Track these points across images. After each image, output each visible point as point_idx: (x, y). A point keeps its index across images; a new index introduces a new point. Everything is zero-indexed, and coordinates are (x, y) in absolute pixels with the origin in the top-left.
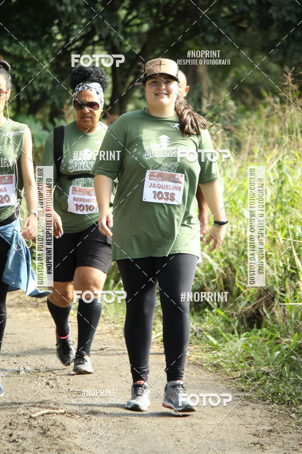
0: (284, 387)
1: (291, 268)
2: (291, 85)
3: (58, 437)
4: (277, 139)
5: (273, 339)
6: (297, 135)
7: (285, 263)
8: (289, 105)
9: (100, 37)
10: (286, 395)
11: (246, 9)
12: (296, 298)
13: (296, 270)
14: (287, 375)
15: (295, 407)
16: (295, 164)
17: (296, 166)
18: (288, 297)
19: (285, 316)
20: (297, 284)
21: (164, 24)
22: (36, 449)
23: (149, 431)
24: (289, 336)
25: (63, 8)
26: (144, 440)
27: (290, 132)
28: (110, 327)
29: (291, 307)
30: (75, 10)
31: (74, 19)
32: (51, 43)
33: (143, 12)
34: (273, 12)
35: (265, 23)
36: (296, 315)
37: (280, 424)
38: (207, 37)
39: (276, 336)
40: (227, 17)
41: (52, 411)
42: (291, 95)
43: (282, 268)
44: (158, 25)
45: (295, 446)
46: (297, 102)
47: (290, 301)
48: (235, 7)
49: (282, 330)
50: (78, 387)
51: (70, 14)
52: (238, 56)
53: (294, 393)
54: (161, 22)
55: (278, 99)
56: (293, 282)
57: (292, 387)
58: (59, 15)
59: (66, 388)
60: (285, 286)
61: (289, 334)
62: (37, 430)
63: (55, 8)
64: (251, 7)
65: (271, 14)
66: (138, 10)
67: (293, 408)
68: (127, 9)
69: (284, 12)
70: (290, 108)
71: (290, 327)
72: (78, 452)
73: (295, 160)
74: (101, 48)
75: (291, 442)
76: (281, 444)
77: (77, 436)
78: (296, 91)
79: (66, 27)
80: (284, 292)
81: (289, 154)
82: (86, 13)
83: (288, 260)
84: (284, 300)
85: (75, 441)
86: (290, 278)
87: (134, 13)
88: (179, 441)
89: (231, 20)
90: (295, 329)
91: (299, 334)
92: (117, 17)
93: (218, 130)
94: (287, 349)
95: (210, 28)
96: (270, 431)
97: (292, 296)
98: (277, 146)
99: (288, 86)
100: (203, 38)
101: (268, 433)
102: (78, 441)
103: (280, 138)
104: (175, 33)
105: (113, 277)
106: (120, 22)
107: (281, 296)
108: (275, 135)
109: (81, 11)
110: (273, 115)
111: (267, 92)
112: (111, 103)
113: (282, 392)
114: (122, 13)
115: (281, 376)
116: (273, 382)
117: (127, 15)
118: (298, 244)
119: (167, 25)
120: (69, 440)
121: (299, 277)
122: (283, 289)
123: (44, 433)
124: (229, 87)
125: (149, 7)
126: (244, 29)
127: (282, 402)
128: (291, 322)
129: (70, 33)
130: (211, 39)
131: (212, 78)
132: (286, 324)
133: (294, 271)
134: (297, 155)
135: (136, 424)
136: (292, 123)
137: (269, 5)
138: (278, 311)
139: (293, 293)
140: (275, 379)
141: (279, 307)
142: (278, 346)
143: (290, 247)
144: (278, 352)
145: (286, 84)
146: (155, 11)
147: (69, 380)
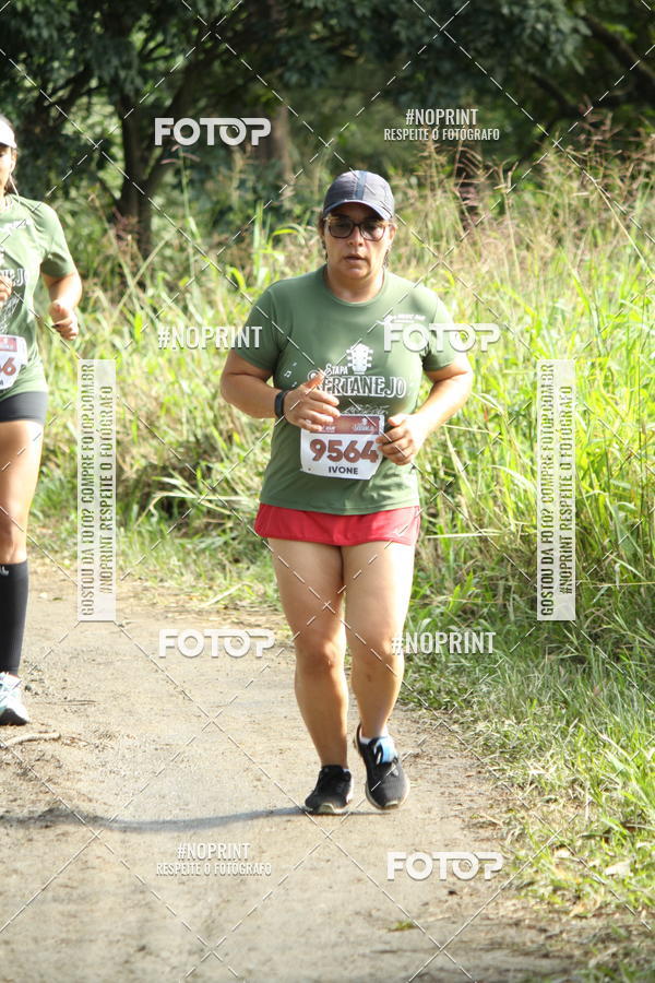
0: (437, 680)
1: (446, 473)
2: (434, 155)
3: (49, 780)
4: (415, 251)
5: (419, 597)
6: (447, 242)
7: (435, 465)
8: (433, 190)
9: (100, 79)
10: (442, 693)
11: (353, 24)
12: (455, 526)
13: (454, 476)
14: (444, 659)
15: (458, 712)
16: (447, 293)
17: (448, 296)
18: (442, 525)
19: (438, 556)
20: (457, 500)
21: (211, 55)
22: (12, 801)
23: (208, 763)
24: (445, 592)
25: (34, 33)
26: (198, 780)
27: (437, 237)
28: (134, 587)
29: (448, 542)
30: (55, 35)
31: (53, 51)
32: (16, 93)
33: (175, 36)
34: (400, 29)
35: (388, 49)
36: (457, 554)
37: (434, 745)
38: (287, 75)
39: (422, 592)
40: (321, 40)
41: (37, 735)
42: (435, 174)
43: (430, 473)
44: (201, 57)
45: (460, 780)
46: (447, 185)
47: (444, 531)
48: (334, 22)
49: (433, 581)
50: (80, 692)
51: (45, 43)
52: (343, 108)
53: (455, 690)
54: (206, 51)
55: (414, 181)
56: (449, 498)
57: (453, 679)
58: (28, 45)
59: (60, 695)
60: (436, 505)
61: (445, 588)
62: (12, 769)
63: (19, 32)
64: (361, 21)
65: (398, 33)
66: (165, 33)
67: (455, 716)
68: (146, 31)
69: (419, 30)
70: (435, 195)
71: (447, 576)
72: (85, 804)
73: (447, 285)
74: (104, 99)
75: (452, 773)
76: (434, 776)
77: (82, 777)
78: (442, 166)
79: (39, 65)
80: (435, 516)
81: (435, 275)
82: (74, 40)
83: (440, 459)
84: (435, 530)
85: (79, 786)
86: (445, 491)
87: (160, 38)
88: (259, 780)
89: (328, 44)
90: (455, 579)
91: (462, 587)
92: (129, 46)
93: (311, 237)
94: (442, 614)
95: (291, 61)
96: (417, 756)
97: (449, 521)
98: (414, 262)
99: (430, 157)
100: (281, 77)
101: (413, 759)
102: (83, 787)
103: (418, 248)
104: (230, 70)
105: (136, 499)
106: (135, 53)
107: (430, 522)
108: (410, 242)
109: (65, 36)
110: (406, 208)
111: (395, 167)
112: (122, 196)
113: (436, 689)
114: (138, 38)
115: (434, 660)
116: (419, 671)
117: (147, 41)
118: (456, 432)
119: (218, 56)
120: (69, 784)
121: (459, 489)
122: (432, 511)
123: (25, 774)
124: (328, 161)
125: (184, 28)
126: (350, 61)
127: (436, 705)
128: (448, 567)
129: (47, 75)
130: (294, 78)
131: (298, 147)
132: (440, 570)
133: (451, 479)
134: (450, 276)
135: (184, 752)
136: (439, 221)
137: (393, 17)
138: (426, 548)
139: (450, 516)
140: (422, 667)
141: (426, 543)
142: (426, 610)
143: (443, 437)
144: (427, 620)
145: (426, 154)
146: (195, 32)
147: (65, 681)
